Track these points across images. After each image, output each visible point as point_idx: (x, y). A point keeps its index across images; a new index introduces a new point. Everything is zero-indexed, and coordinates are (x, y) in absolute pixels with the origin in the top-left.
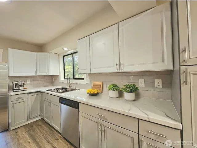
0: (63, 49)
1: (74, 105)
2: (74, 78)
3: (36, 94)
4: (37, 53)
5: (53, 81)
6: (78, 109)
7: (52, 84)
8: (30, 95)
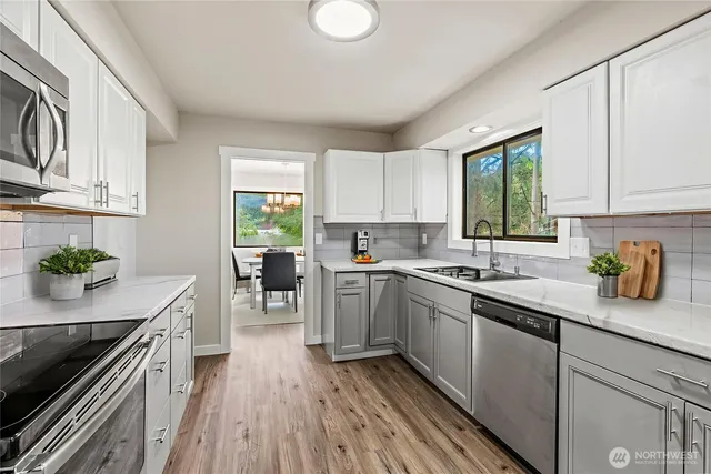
0: (470, 130)
1: (537, 326)
2: (505, 237)
3: (385, 277)
4: (387, 154)
5: (425, 242)
6: (557, 340)
7: (420, 251)
8: (373, 277)
